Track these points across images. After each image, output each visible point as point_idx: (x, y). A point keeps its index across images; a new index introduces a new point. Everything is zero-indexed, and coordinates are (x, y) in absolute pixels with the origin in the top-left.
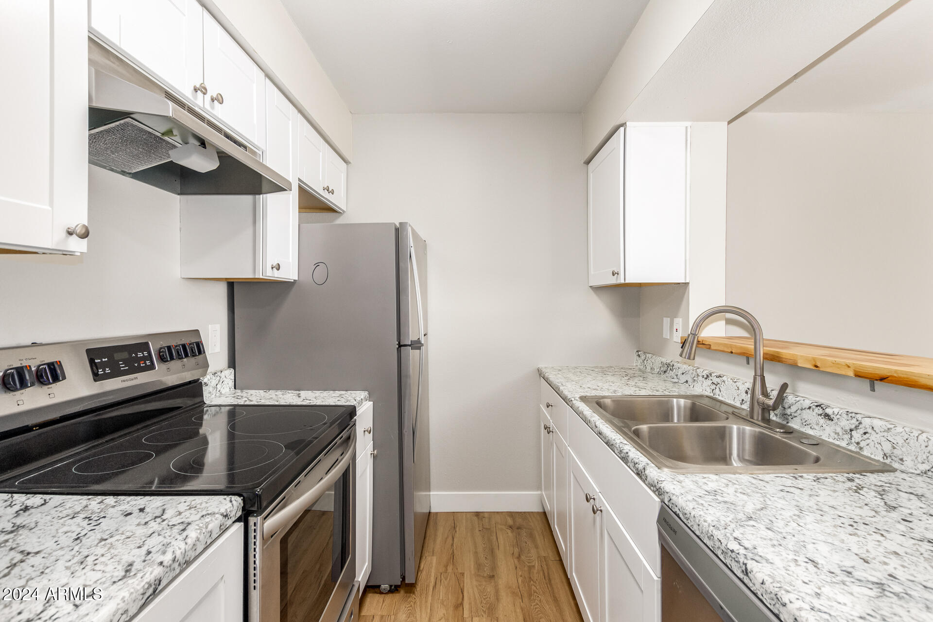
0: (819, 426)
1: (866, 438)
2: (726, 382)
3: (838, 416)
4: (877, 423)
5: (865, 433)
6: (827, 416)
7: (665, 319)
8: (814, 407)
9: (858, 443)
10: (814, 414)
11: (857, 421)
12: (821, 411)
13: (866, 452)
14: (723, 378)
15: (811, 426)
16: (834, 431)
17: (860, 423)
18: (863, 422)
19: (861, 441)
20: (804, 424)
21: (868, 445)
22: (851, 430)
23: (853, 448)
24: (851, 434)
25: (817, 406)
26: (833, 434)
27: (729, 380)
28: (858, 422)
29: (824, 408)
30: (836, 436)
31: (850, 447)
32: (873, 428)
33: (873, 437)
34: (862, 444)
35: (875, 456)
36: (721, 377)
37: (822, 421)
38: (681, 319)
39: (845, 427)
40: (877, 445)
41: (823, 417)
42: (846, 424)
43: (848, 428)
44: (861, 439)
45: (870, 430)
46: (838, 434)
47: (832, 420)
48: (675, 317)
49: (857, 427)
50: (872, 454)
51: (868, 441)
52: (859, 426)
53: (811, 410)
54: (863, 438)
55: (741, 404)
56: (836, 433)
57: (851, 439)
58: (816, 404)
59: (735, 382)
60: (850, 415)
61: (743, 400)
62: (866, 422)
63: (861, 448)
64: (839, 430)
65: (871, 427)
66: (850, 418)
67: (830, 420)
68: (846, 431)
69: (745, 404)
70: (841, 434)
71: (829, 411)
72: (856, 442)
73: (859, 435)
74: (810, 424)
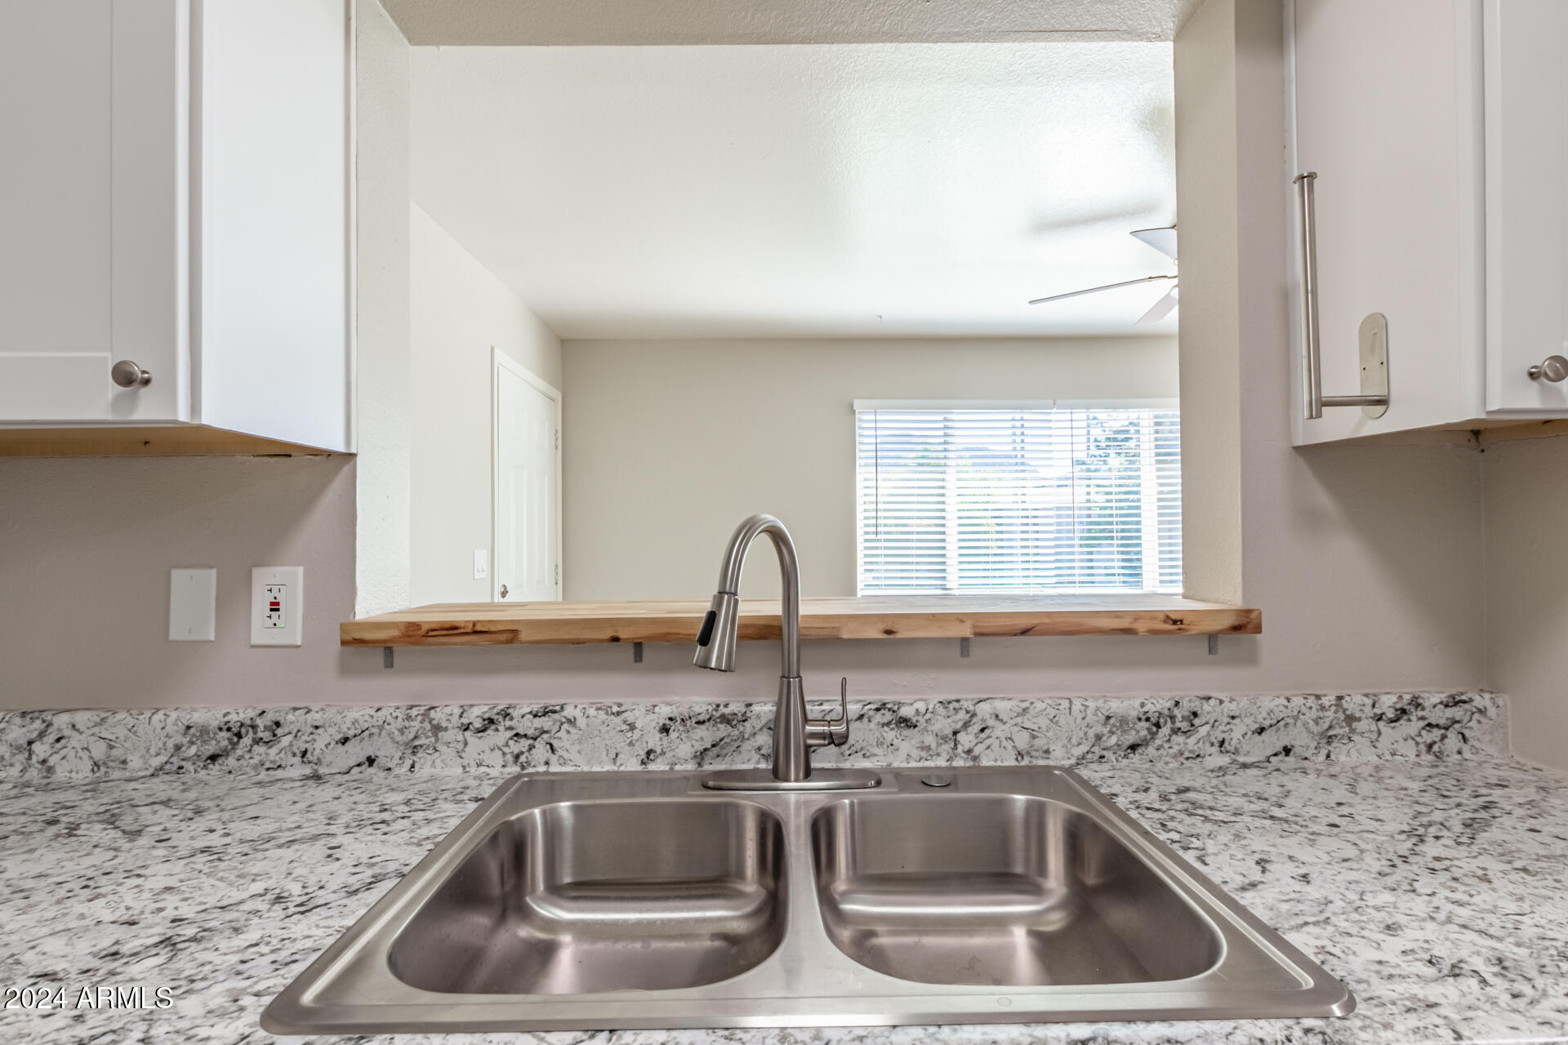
0: (885, 746)
1: (985, 737)
2: (580, 721)
3: (928, 716)
4: (1002, 706)
5: (982, 730)
6: (905, 723)
7: (182, 575)
8: (871, 713)
9: (969, 752)
10: (872, 725)
11: (968, 712)
12: (888, 716)
13: (986, 762)
14: (562, 714)
15: (863, 752)
16: (918, 745)
17: (974, 715)
18: (978, 711)
19: (976, 744)
20: (848, 752)
21: (988, 747)
22: (955, 733)
23: (959, 763)
24: (955, 740)
25: (878, 710)
26: (915, 753)
27: (592, 712)
28: (969, 715)
29: (896, 708)
30: (924, 754)
31: (955, 764)
32: (997, 716)
33: (999, 731)
34: (977, 751)
35: (1002, 761)
36: (552, 711)
37: (890, 735)
39: (942, 731)
40: (1005, 743)
41: (893, 726)
42: (943, 725)
43: (948, 731)
44: (976, 741)
45: (991, 722)
46: (929, 748)
47: (915, 726)
48: (262, 565)
49: (966, 725)
50: (996, 760)
51: (988, 742)
52: (970, 721)
53: (865, 720)
54: (979, 740)
55: (643, 763)
56: (923, 748)
57: (955, 747)
58: (873, 706)
59: (618, 714)
60: (951, 706)
61: (649, 753)
62: (984, 709)
63: (975, 758)
64: (930, 740)
65: (994, 717)
66: (952, 712)
67: (909, 727)
68: (945, 739)
69: (659, 760)
70: (933, 746)
71: (906, 711)
72: (966, 749)
73: (971, 737)
74: (861, 750)
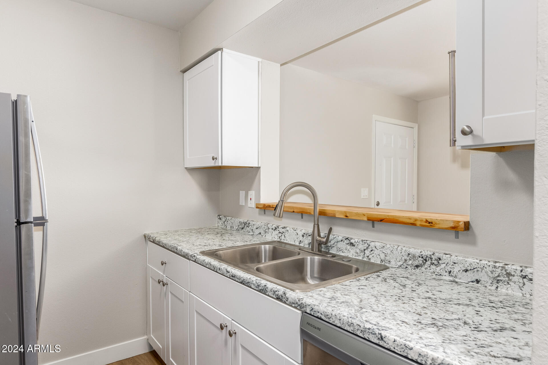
0: (347, 250)
1: (372, 253)
2: (289, 231)
3: (358, 243)
4: (377, 244)
5: (372, 251)
6: (352, 244)
7: (241, 192)
8: (344, 240)
9: (368, 257)
10: (344, 243)
11: (368, 244)
12: (348, 242)
13: (372, 261)
14: (287, 229)
15: (342, 251)
16: (355, 252)
17: (369, 245)
18: (370, 244)
19: (370, 255)
20: (339, 250)
21: (373, 257)
22: (364, 250)
23: (365, 259)
24: (364, 252)
25: (346, 239)
26: (355, 254)
27: (291, 229)
28: (368, 245)
29: (350, 240)
30: (356, 255)
32: (376, 247)
33: (376, 252)
34: (370, 257)
35: (376, 262)
36: (285, 228)
37: (349, 247)
38: (254, 192)
39: (361, 249)
40: (377, 256)
41: (349, 245)
42: (362, 247)
43: (363, 249)
44: (369, 254)
45: (374, 249)
46: (357, 253)
47: (354, 246)
48: (249, 190)
49: (367, 248)
50: (375, 261)
51: (373, 255)
52: (368, 247)
53: (343, 242)
54: (371, 253)
55: (299, 243)
56: (356, 253)
57: (364, 255)
58: (345, 238)
59: (295, 230)
60: (364, 242)
61: (300, 241)
62: (372, 244)
63: (369, 259)
64: (358, 251)
65: (375, 247)
66: (364, 243)
67: (353, 246)
68: (362, 251)
69: (302, 243)
70: (359, 253)
71: (352, 241)
72: (367, 256)
73: (369, 252)
74: (342, 250)
